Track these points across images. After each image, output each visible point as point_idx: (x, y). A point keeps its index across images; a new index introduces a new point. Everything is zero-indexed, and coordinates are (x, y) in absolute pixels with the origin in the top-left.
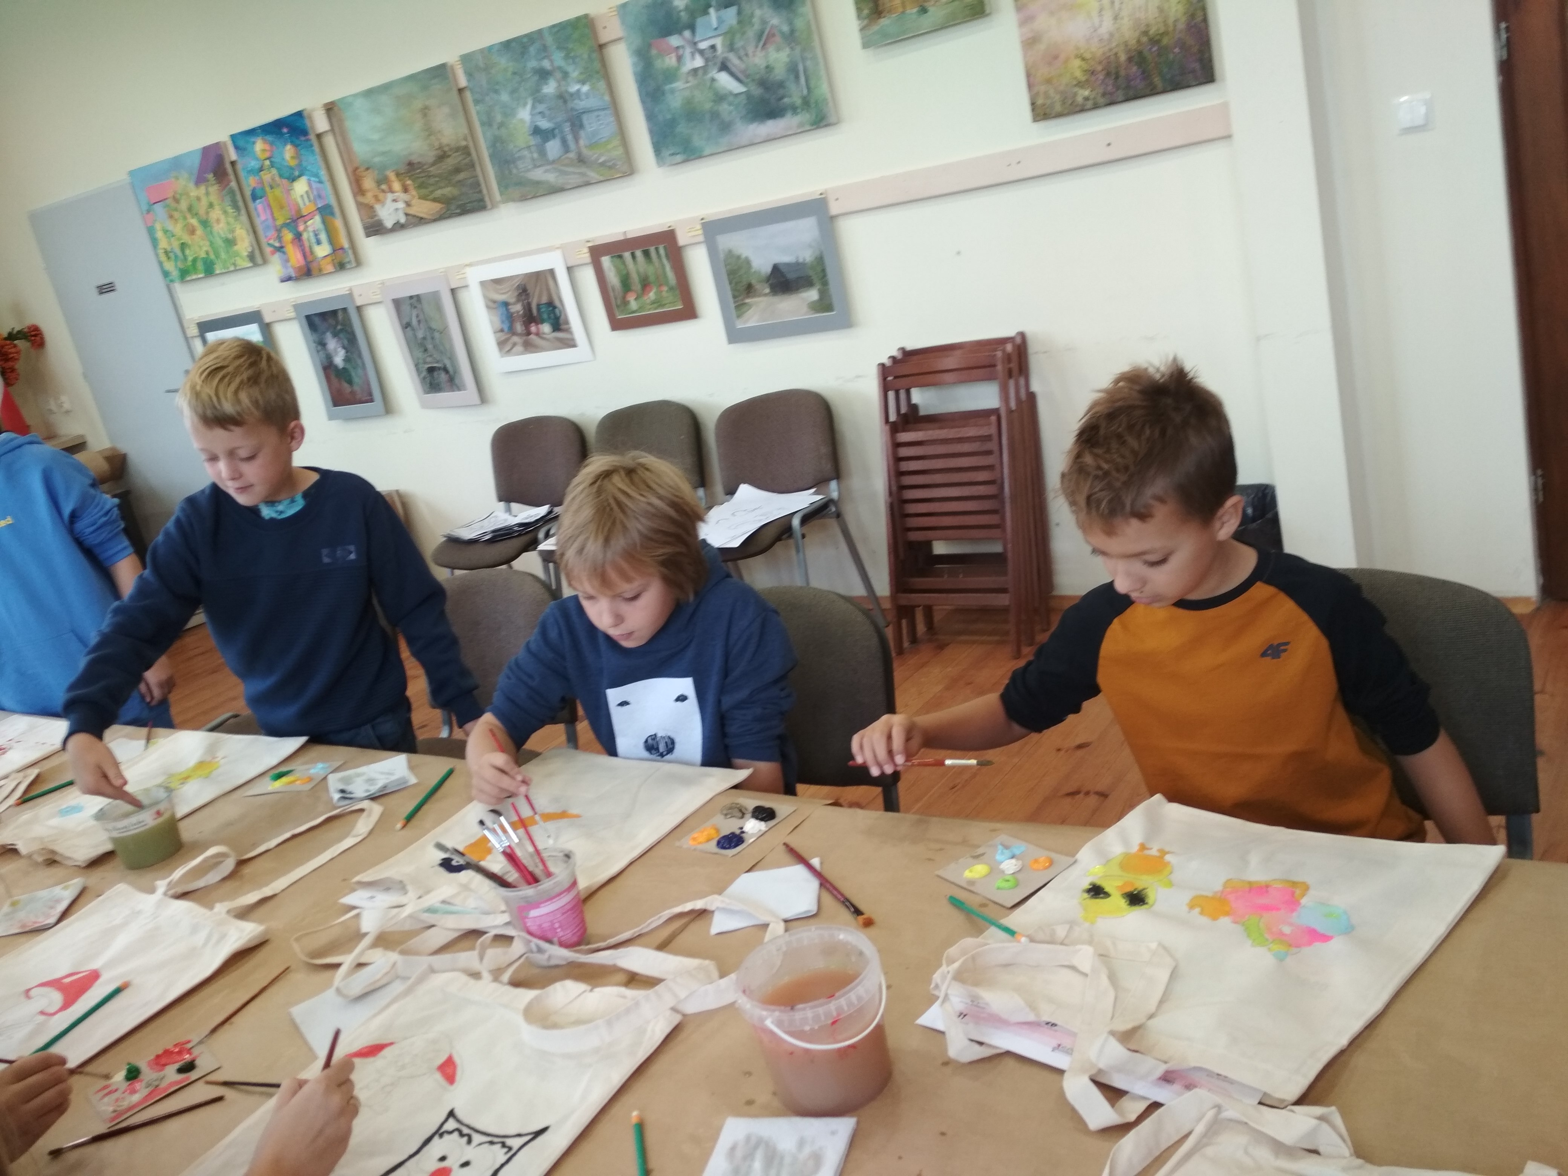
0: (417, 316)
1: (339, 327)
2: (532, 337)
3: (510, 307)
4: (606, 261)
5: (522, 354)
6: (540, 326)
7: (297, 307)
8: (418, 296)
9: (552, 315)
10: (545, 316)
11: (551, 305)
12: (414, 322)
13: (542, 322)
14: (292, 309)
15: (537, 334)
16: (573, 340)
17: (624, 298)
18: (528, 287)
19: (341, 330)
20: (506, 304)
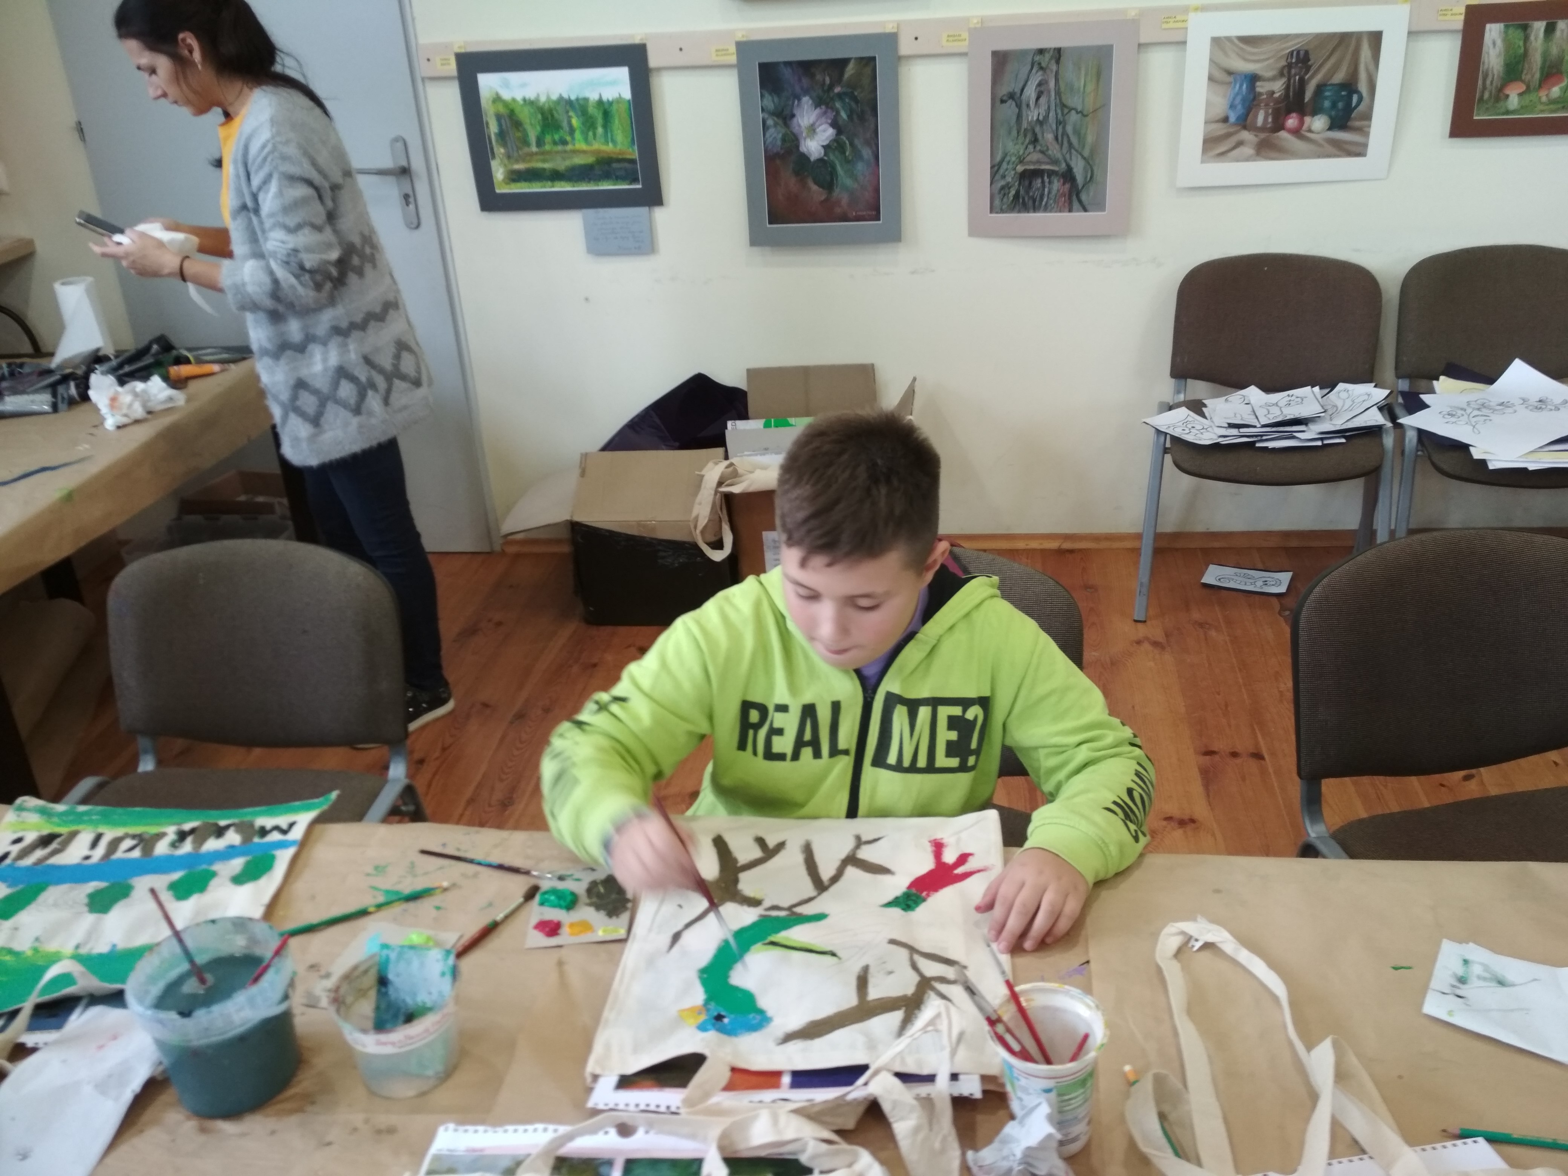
0: (1040, 84)
1: (837, 90)
2: (1283, 134)
3: (1258, 84)
4: (1493, 32)
5: (1248, 159)
6: (1307, 119)
7: (743, 48)
8: (1059, 51)
9: (1340, 105)
10: (1327, 104)
11: (1349, 87)
12: (1031, 92)
13: (1314, 113)
14: (733, 49)
15: (1296, 132)
16: (1365, 145)
17: (1500, 90)
18: (1312, 57)
19: (840, 96)
20: (1253, 79)
